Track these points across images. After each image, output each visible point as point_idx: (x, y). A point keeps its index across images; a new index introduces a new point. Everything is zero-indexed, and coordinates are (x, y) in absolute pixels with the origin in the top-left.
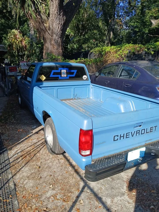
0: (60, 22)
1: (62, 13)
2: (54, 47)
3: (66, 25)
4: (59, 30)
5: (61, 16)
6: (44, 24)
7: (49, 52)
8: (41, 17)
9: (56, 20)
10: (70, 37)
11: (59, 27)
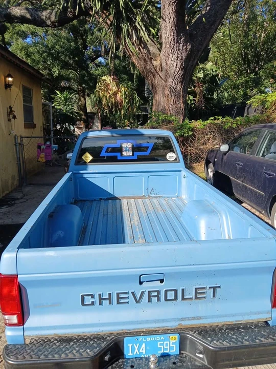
0: (179, 55)
1: (183, 38)
2: (168, 100)
3: (192, 59)
4: (178, 69)
5: (181, 45)
6: (153, 61)
7: (160, 108)
8: (148, 50)
9: (171, 53)
10: (219, 79)
11: (177, 64)
